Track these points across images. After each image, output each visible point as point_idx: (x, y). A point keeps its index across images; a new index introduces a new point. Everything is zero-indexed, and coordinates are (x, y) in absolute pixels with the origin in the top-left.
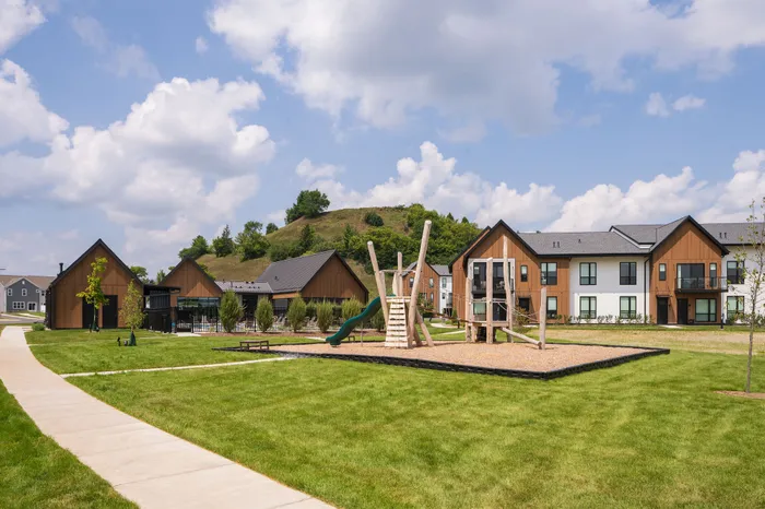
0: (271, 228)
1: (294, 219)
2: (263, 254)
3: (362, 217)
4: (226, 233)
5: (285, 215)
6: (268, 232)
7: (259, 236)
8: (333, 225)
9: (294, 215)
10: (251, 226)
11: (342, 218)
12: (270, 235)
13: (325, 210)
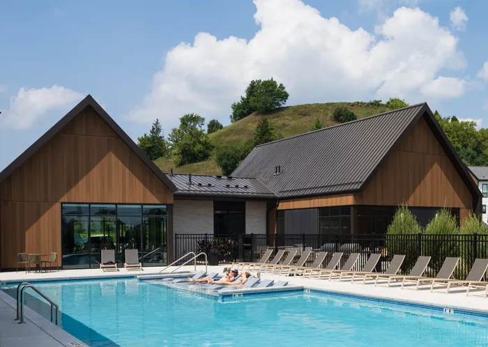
0: (214, 126)
1: (242, 115)
2: (205, 157)
3: (330, 114)
4: (156, 129)
5: (231, 112)
6: (210, 131)
7: (200, 134)
8: (293, 123)
9: (241, 111)
10: (189, 121)
11: (305, 115)
12: (214, 134)
13: (283, 106)
